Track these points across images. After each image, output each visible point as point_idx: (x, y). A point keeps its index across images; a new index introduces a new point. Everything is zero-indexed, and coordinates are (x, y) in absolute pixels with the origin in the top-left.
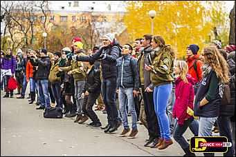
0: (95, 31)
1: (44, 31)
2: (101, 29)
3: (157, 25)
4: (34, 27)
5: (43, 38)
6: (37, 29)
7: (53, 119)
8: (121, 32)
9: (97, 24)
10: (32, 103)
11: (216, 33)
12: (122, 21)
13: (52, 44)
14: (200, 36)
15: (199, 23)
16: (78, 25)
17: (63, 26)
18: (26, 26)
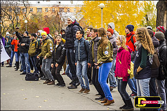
0: (62, 19)
1: (25, 19)
2: (65, 17)
3: (105, 13)
4: (19, 17)
5: (25, 24)
6: (20, 17)
7: (32, 82)
8: (80, 19)
9: (63, 14)
10: (17, 70)
11: (147, 19)
12: (81, 11)
13: (31, 28)
14: (136, 21)
15: (135, 12)
16: (50, 15)
17: (39, 15)
18: (13, 15)
